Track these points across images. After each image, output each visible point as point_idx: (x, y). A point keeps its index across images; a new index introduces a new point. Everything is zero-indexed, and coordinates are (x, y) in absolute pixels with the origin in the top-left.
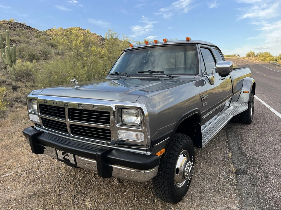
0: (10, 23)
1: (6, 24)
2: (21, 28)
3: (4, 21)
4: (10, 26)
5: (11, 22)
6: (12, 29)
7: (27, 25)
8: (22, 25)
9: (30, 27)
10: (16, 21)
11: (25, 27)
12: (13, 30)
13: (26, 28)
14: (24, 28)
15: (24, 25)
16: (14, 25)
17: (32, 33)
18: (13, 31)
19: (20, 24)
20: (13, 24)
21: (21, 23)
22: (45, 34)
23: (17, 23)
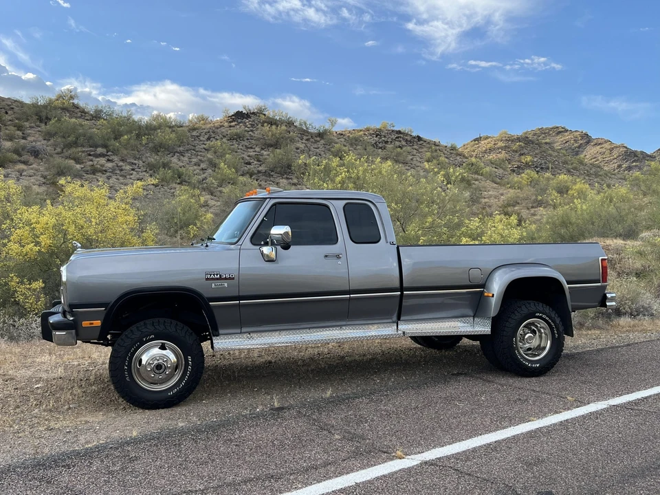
0: (378, 133)
1: (371, 134)
2: (400, 141)
3: (368, 130)
4: (377, 139)
5: (380, 130)
6: (380, 145)
7: (414, 134)
8: (402, 136)
9: (419, 138)
10: (393, 127)
11: (409, 138)
12: (381, 148)
13: (410, 141)
14: (406, 141)
15: (407, 135)
16: (385, 137)
17: (420, 152)
18: (380, 150)
19: (399, 132)
20: (383, 134)
21: (402, 131)
22: (452, 151)
23: (393, 131)
